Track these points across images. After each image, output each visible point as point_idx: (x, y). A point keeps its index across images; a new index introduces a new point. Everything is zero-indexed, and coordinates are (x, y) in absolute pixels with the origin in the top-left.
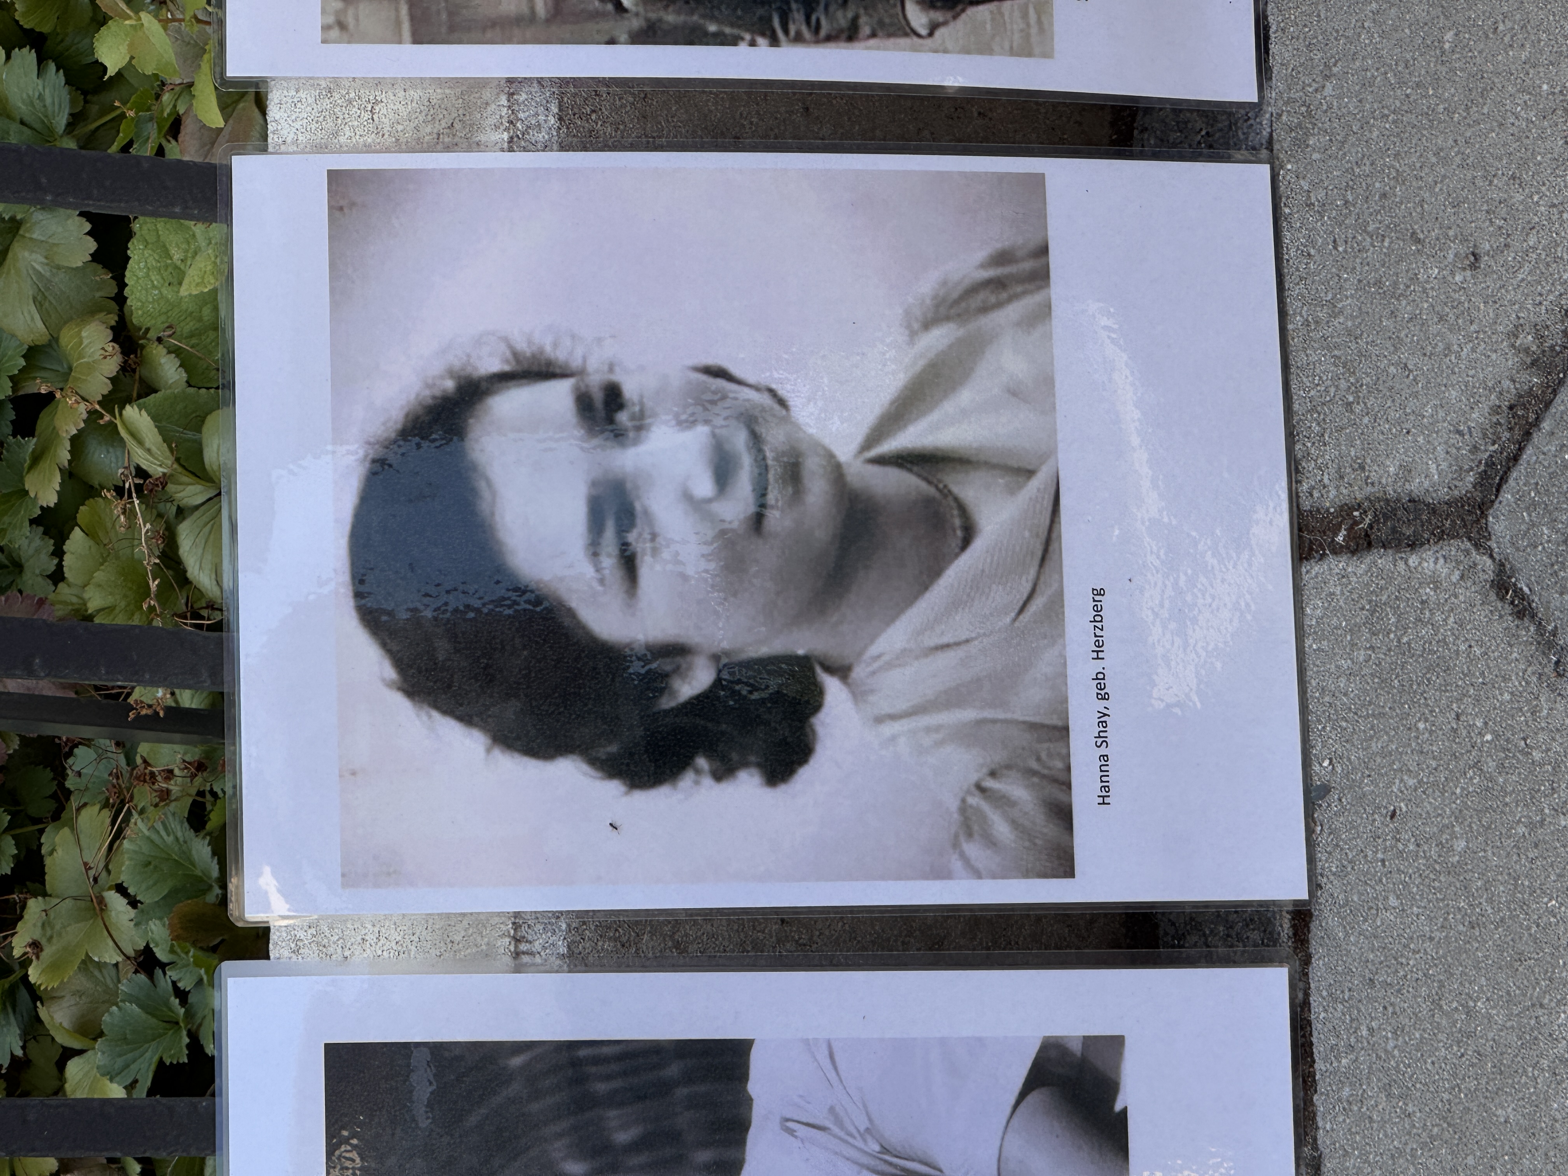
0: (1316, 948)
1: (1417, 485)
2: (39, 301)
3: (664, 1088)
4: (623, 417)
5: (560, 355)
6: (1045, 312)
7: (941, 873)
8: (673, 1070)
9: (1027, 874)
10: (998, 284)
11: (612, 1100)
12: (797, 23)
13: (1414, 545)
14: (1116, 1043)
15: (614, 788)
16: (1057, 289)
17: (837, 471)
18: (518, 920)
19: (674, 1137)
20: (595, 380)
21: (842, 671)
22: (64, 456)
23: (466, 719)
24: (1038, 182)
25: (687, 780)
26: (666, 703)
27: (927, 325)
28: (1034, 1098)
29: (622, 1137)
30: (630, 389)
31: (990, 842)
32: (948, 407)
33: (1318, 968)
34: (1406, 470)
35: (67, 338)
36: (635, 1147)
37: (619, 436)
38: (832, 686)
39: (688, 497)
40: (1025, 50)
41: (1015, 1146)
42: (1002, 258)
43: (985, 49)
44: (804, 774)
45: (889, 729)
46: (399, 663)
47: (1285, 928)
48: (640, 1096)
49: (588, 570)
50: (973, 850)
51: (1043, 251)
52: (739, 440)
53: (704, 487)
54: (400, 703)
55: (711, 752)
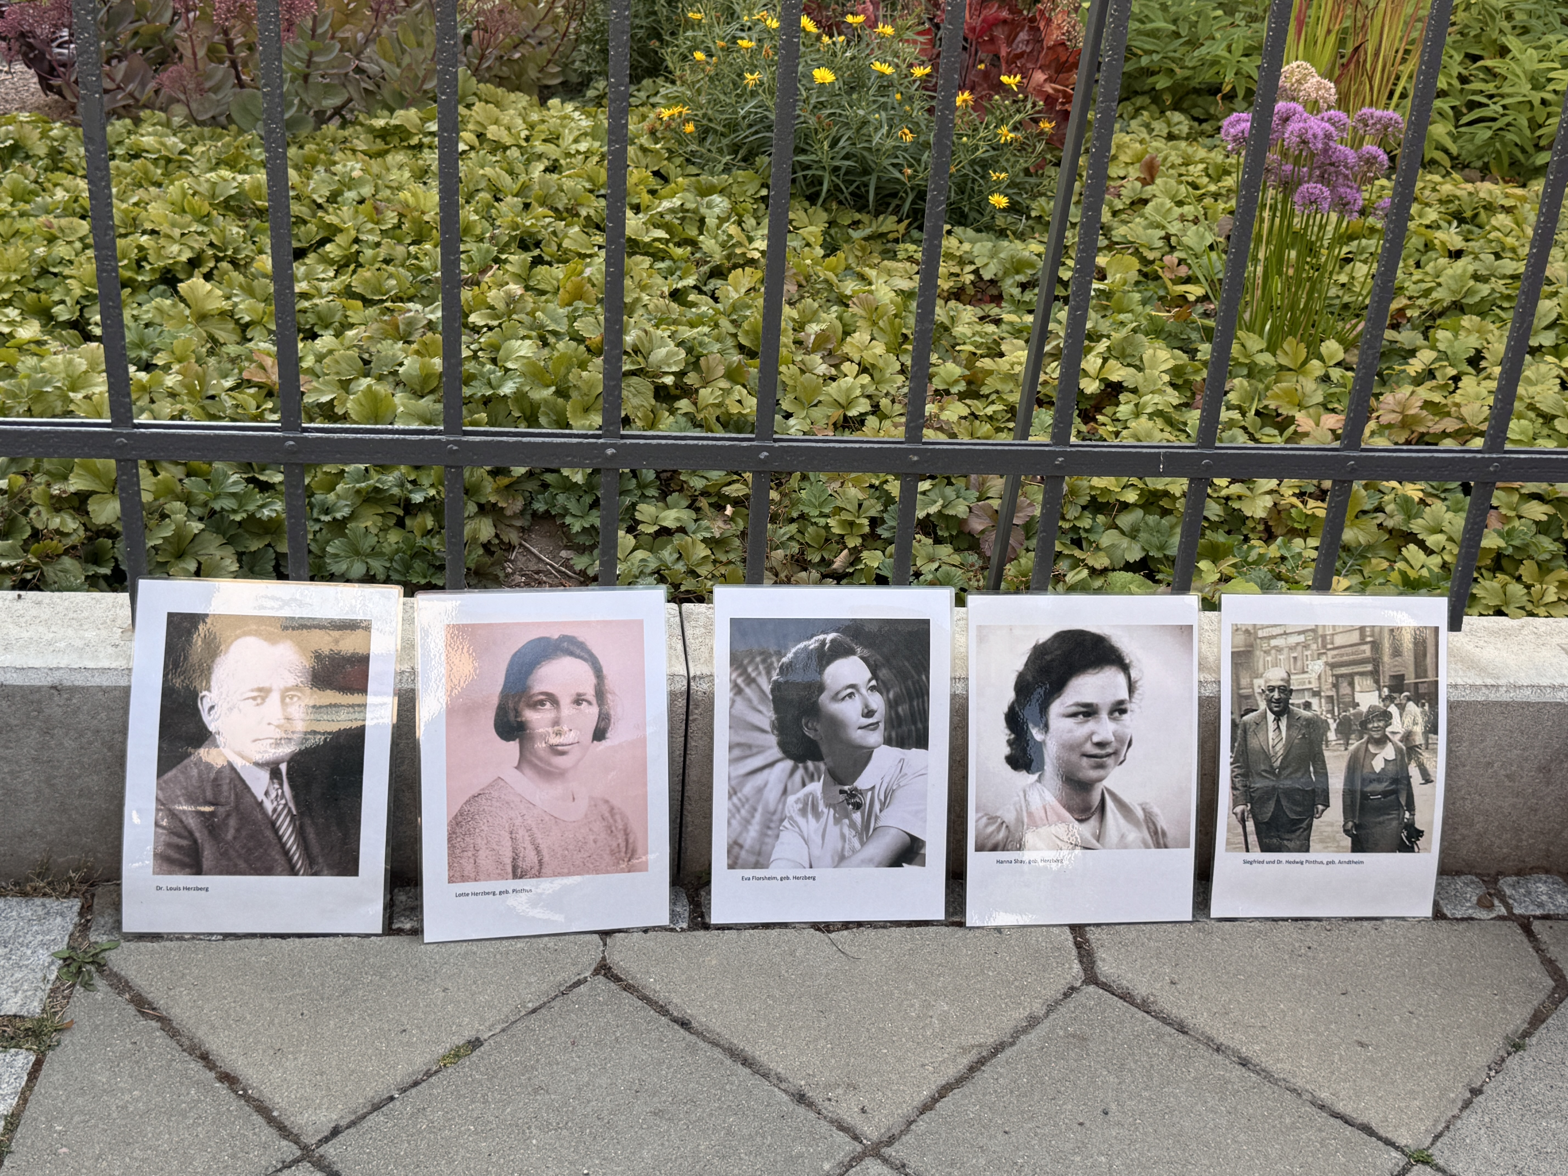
0: (951, 928)
1: (1100, 963)
2: (1113, 545)
3: (914, 723)
4: (1117, 714)
5: (1136, 695)
6: (1147, 847)
7: (977, 810)
8: (920, 725)
9: (977, 837)
10: (1156, 832)
11: (911, 706)
12: (1237, 771)
13: (1081, 962)
14: (923, 864)
15: (1006, 710)
16: (1154, 851)
17: (1100, 780)
18: (967, 679)
19: (900, 725)
20: (1128, 706)
21: (1039, 780)
22: (1066, 552)
23: (1026, 665)
24: (1187, 846)
25: (1007, 731)
26: (1030, 726)
27: (1144, 810)
28: (908, 838)
29: (900, 709)
30: (1125, 717)
31: (987, 826)
32: (1118, 815)
33: (945, 929)
34: (1104, 960)
35: (1102, 553)
36: (897, 713)
37: (1111, 713)
38: (1035, 777)
39: (1093, 734)
40: (1228, 843)
41: (893, 832)
42: (1164, 834)
43: (1229, 830)
44: (1009, 768)
45: (1021, 794)
46: (1044, 644)
47: (956, 919)
48: (912, 715)
49: (1071, 702)
50: (984, 820)
51: (1166, 847)
52: (1109, 750)
53: (1096, 739)
54: (1032, 644)
55: (1016, 739)
